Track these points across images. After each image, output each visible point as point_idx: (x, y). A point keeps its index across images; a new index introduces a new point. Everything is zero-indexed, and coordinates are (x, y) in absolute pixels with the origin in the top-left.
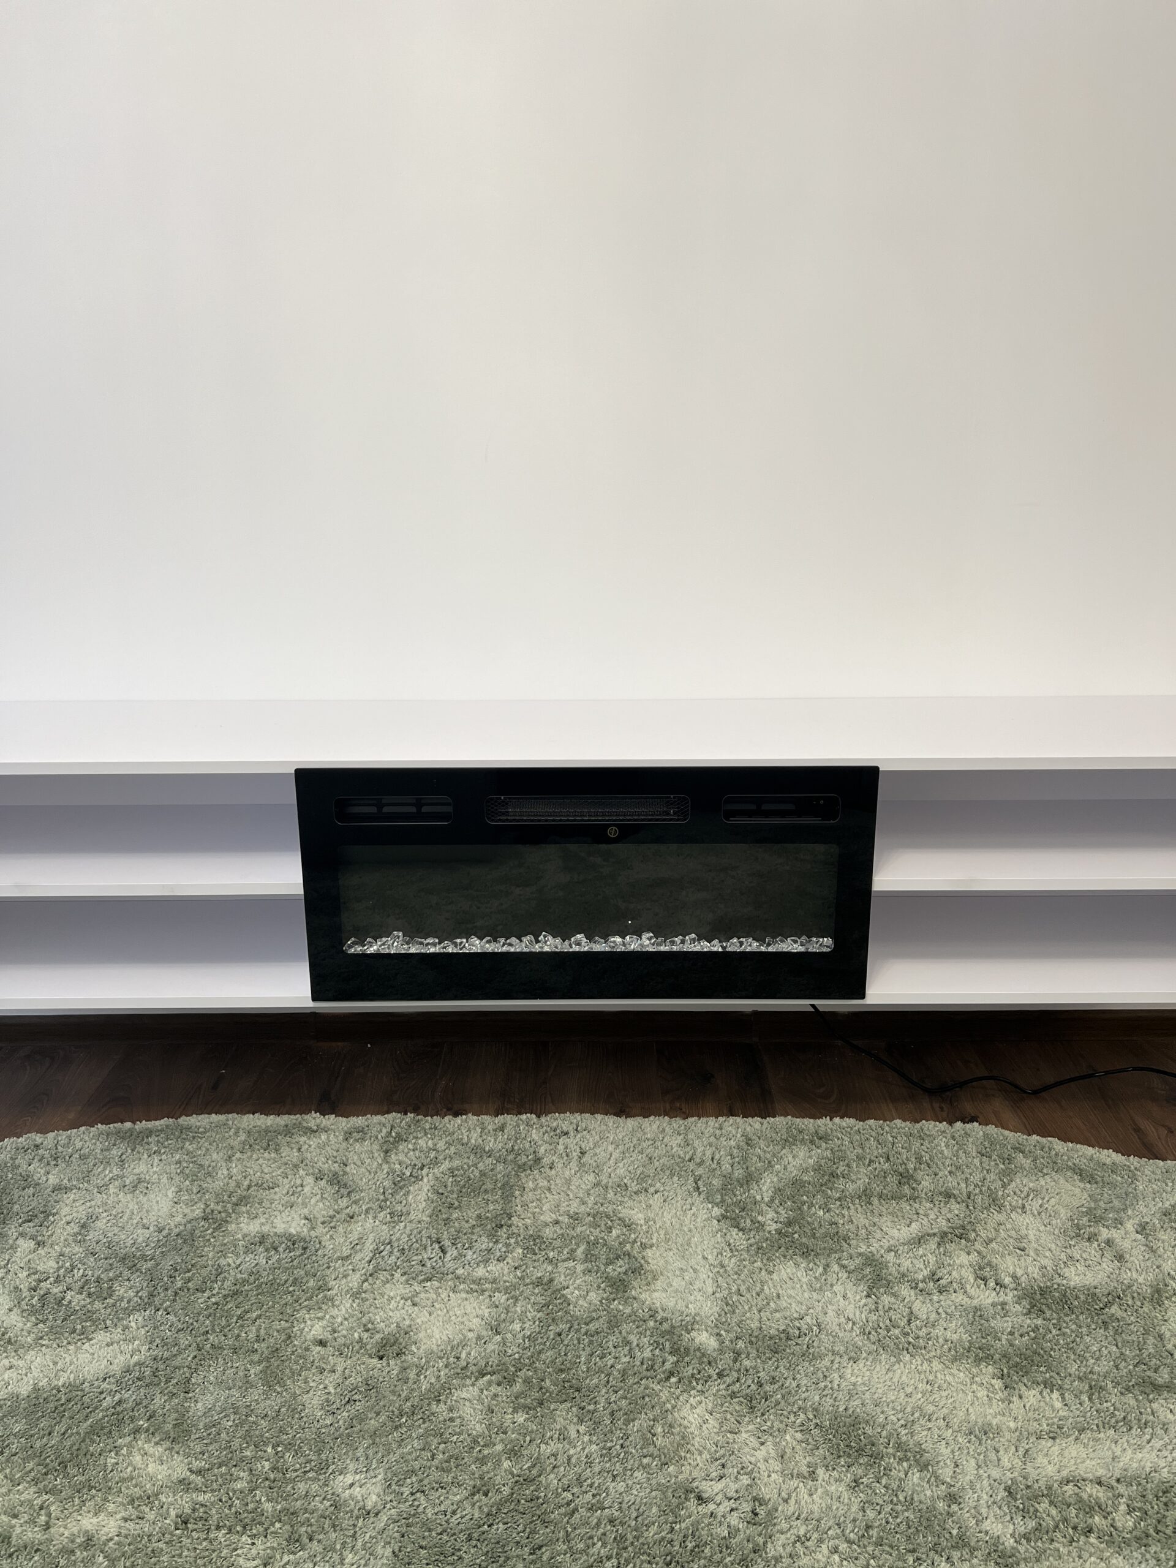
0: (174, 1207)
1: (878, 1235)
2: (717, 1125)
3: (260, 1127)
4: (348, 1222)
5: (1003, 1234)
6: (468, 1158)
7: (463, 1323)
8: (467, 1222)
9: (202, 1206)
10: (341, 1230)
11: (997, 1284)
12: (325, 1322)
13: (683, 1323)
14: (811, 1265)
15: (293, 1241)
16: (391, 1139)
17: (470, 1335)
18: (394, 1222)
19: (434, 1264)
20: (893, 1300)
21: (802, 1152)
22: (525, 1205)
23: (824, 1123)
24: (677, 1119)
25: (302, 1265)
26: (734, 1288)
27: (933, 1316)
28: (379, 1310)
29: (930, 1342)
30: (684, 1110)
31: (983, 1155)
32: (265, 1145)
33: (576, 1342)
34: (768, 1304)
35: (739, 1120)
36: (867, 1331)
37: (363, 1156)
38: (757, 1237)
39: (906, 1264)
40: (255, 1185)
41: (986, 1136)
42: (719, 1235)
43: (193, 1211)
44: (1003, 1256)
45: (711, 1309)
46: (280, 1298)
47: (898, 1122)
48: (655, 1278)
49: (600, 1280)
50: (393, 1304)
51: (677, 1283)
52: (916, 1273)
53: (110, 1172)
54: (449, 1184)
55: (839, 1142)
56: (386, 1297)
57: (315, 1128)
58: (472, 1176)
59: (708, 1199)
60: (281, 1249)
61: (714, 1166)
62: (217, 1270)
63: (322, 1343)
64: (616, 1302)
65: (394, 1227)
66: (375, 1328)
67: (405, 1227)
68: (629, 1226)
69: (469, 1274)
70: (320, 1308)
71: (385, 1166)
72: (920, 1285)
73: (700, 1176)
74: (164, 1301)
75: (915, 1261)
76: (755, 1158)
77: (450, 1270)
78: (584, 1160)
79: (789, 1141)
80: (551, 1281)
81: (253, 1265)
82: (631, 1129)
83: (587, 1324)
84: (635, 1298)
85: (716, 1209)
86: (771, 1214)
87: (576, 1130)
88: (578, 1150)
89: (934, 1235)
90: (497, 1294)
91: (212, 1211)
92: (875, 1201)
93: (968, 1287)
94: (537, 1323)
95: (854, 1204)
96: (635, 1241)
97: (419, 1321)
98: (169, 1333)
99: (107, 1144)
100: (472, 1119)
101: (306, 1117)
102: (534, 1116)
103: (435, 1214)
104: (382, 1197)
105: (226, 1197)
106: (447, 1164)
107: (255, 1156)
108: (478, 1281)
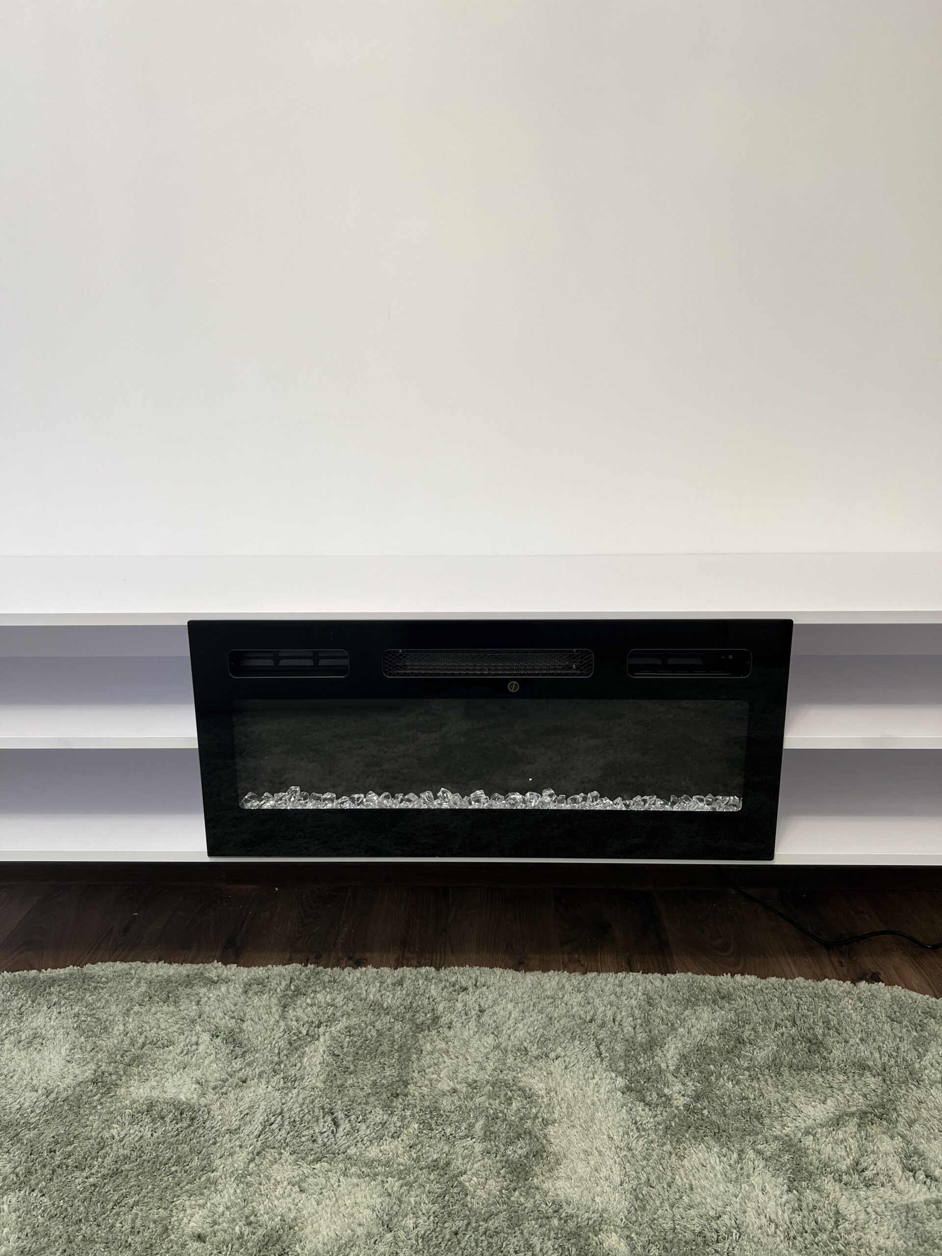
0: (66, 1066)
1: (793, 1113)
2: (617, 982)
3: (162, 976)
4: (240, 1087)
5: (925, 1114)
6: (366, 1015)
7: (352, 1215)
8: (362, 1089)
9: (94, 1067)
10: (231, 1096)
11: (927, 1176)
12: (205, 1211)
13: (591, 1222)
14: (724, 1150)
15: (181, 1110)
16: (290, 993)
17: (360, 1231)
18: (288, 1088)
19: (326, 1140)
20: (816, 1196)
21: (705, 1013)
22: (422, 1071)
23: (725, 980)
24: (577, 974)
25: (188, 1139)
26: (644, 1178)
27: (862, 1216)
28: (264, 1198)
29: (862, 1251)
30: (582, 962)
31: (893, 1020)
32: (164, 996)
33: (473, 1244)
34: (681, 1197)
35: (639, 976)
36: (792, 1234)
37: (261, 1011)
38: (665, 1114)
39: (827, 1150)
40: (150, 1043)
41: (894, 998)
42: (624, 1111)
43: (84, 1072)
44: (928, 1141)
45: (619, 1203)
46: (161, 1180)
47: (800, 980)
48: (558, 1162)
49: (499, 1165)
50: (279, 1190)
51: (582, 1169)
52: (838, 1162)
53: (8, 1025)
54: (346, 1045)
55: (742, 1003)
56: (273, 1181)
57: (216, 979)
58: (369, 1036)
59: (612, 1067)
60: (168, 1120)
61: (616, 1028)
62: (99, 1143)
63: (200, 1238)
64: (517, 1193)
65: (287, 1094)
66: (258, 1221)
67: (298, 1095)
68: (528, 1096)
69: (361, 1154)
70: (202, 1194)
71: (282, 1023)
72: (845, 1177)
73: (602, 1040)
74: (40, 1181)
75: (835, 1147)
76: (657, 1020)
77: (342, 1149)
78: (484, 1019)
79: (691, 1002)
80: (448, 1164)
81: (137, 1139)
82: (530, 985)
83: (486, 1221)
84: (537, 1188)
85: (619, 1079)
86: (678, 1087)
87: (475, 985)
88: (477, 1008)
89: (853, 1114)
90: (390, 1179)
91: (103, 1073)
92: (786, 1074)
93: (896, 1180)
94: (432, 1218)
95: (763, 1075)
96: (536, 1117)
97: (305, 1212)
98: (41, 1220)
99: (9, 994)
100: (371, 971)
101: (208, 966)
102: (433, 969)
103: (330, 1078)
104: (276, 1059)
105: (118, 1057)
106: (343, 1023)
107: (153, 1010)
108: (370, 1164)
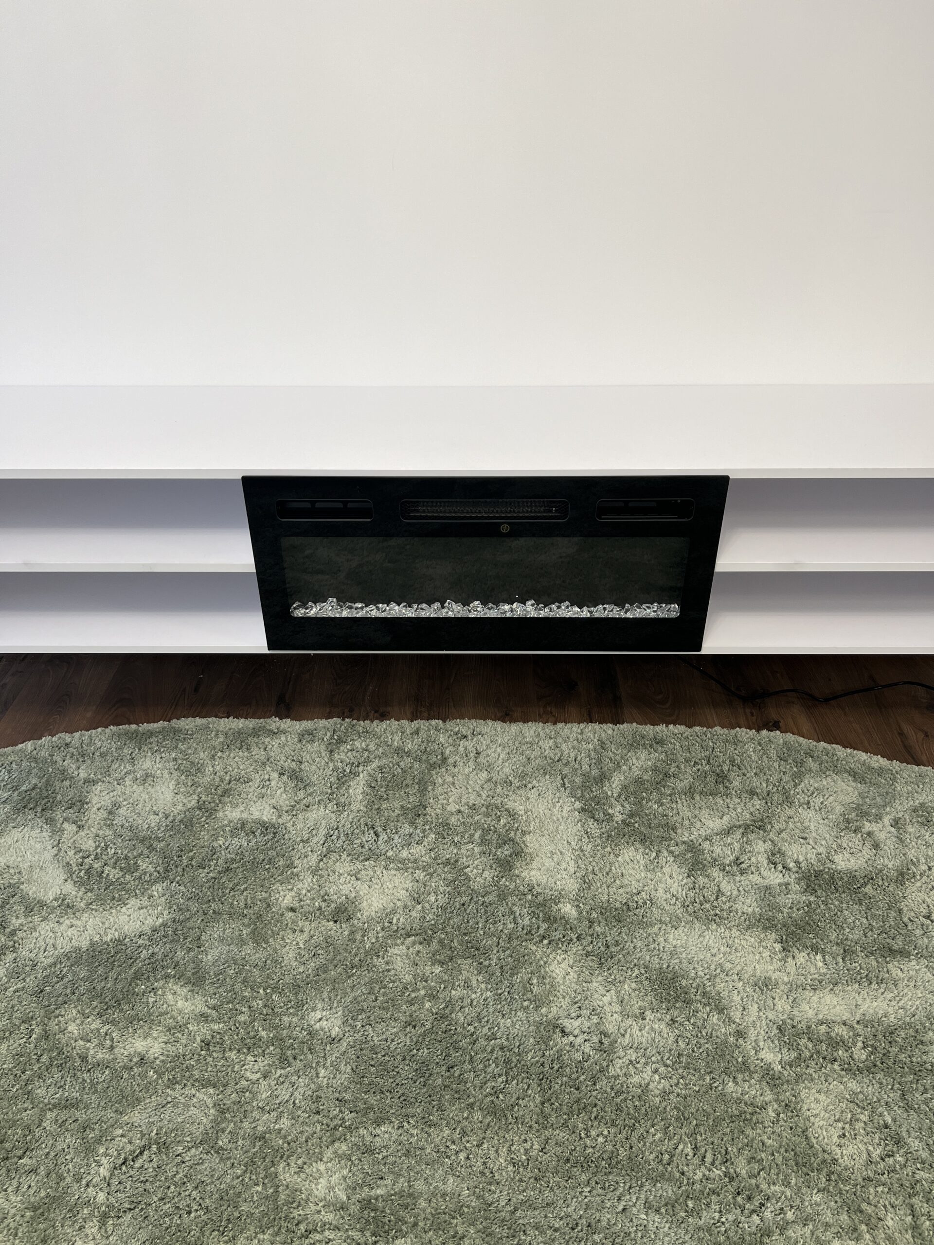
0: (175, 797)
1: (698, 825)
2: (579, 731)
3: (234, 729)
4: (305, 810)
5: (791, 825)
6: (393, 757)
7: (393, 894)
8: (394, 811)
9: (197, 798)
10: (300, 816)
11: (784, 868)
12: (293, 893)
13: (553, 897)
14: (647, 851)
15: (266, 827)
16: (334, 741)
17: (399, 904)
18: (340, 811)
19: (371, 846)
20: (706, 880)
21: (643, 754)
22: (436, 798)
23: (661, 729)
24: (549, 724)
25: (274, 847)
26: (590, 869)
27: (735, 892)
28: (332, 884)
29: (731, 914)
30: (554, 713)
31: (781, 759)
32: (239, 746)
33: (475, 911)
34: (615, 881)
35: (596, 726)
36: (686, 904)
37: (313, 755)
38: (608, 827)
39: (718, 850)
40: (235, 780)
41: (785, 743)
42: (579, 825)
43: (190, 801)
44: (790, 844)
45: (573, 885)
46: (260, 874)
47: (718, 729)
48: (532, 859)
49: (492, 862)
50: (342, 879)
51: (549, 863)
52: (724, 858)
53: (125, 767)
54: (379, 780)
55: (672, 746)
56: (337, 873)
57: (276, 731)
58: (396, 773)
59: (572, 795)
60: (257, 834)
61: (576, 766)
62: (212, 851)
63: (292, 910)
64: (504, 879)
65: (340, 815)
66: (330, 899)
67: (348, 815)
68: (512, 815)
69: (396, 855)
70: (290, 883)
71: (331, 765)
72: (727, 868)
73: (566, 775)
74: (176, 877)
75: (724, 849)
76: (607, 760)
77: (383, 852)
78: (481, 759)
79: (634, 745)
80: (456, 861)
81: (238, 847)
82: (514, 734)
83: (483, 897)
84: (518, 876)
85: (577, 803)
86: (619, 808)
87: (473, 734)
88: (475, 752)
89: (740, 826)
90: (417, 871)
91: (204, 802)
92: (697, 797)
93: (762, 869)
94: (447, 896)
95: (681, 799)
96: (517, 829)
97: (361, 893)
98: (182, 901)
99: (119, 743)
100: (394, 723)
101: (269, 720)
102: (441, 722)
103: (370, 805)
104: (329, 791)
105: (213, 790)
106: (376, 764)
107: (232, 755)
108: (403, 861)
